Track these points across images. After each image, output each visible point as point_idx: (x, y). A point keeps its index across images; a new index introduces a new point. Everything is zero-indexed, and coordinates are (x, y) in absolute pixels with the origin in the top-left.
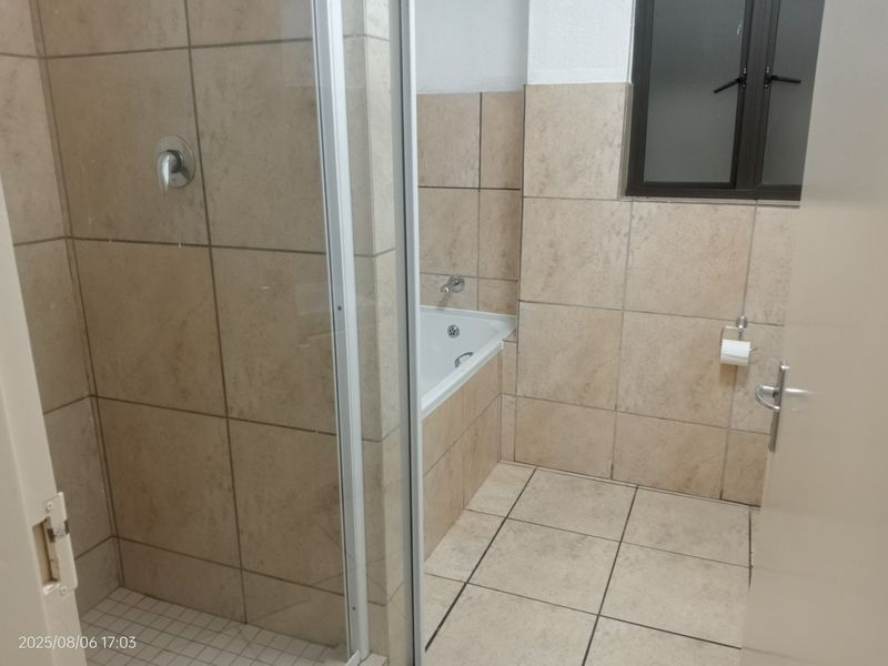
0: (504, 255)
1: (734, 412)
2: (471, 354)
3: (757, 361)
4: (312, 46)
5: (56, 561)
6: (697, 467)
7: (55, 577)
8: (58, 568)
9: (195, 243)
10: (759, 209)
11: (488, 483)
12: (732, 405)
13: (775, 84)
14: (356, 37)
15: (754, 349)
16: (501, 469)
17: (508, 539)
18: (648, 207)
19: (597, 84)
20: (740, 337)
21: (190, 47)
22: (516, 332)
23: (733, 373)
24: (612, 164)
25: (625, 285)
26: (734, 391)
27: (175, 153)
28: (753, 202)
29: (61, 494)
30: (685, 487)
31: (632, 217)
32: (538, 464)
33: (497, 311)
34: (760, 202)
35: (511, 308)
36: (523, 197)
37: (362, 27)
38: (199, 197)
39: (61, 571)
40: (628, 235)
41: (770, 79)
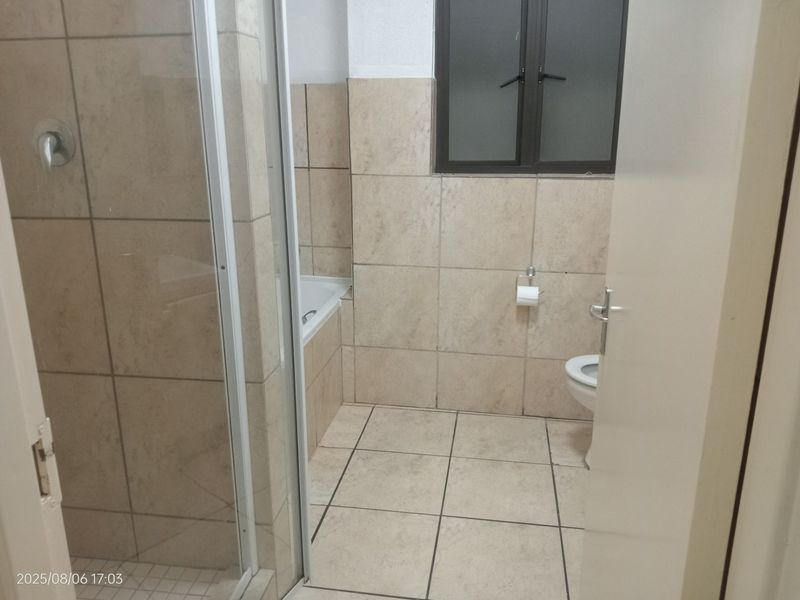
0: (334, 226)
1: (530, 342)
2: (314, 312)
3: (543, 303)
4: (191, 40)
5: (47, 477)
6: (504, 391)
7: (45, 491)
8: (48, 483)
9: (77, 216)
10: (539, 180)
11: (335, 423)
12: (527, 340)
13: (546, 81)
14: (229, 34)
15: (541, 293)
16: (345, 410)
17: (358, 466)
18: (454, 182)
19: (408, 79)
20: (530, 285)
21: (67, 38)
22: (351, 289)
23: (526, 312)
24: (424, 145)
25: (439, 246)
26: (528, 327)
27: (55, 135)
28: (534, 175)
29: (48, 419)
30: (493, 411)
31: (442, 190)
32: (375, 404)
33: (331, 275)
34: (540, 175)
35: (345, 270)
36: (351, 174)
37: (235, 25)
38: (79, 175)
39: (51, 485)
40: (440, 205)
41: (543, 77)
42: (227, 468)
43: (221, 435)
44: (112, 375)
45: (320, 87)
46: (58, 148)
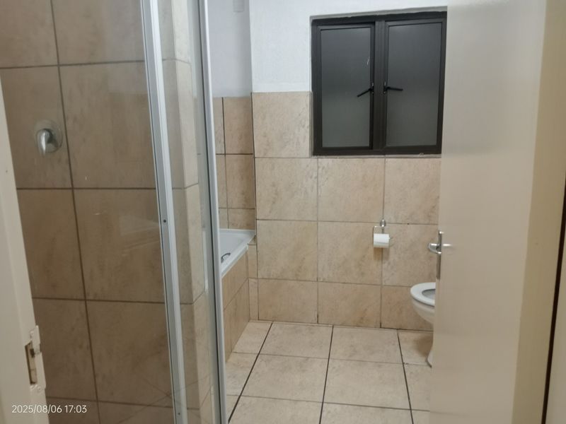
0: (243, 194)
1: (384, 275)
2: (229, 254)
3: (393, 245)
4: (144, 65)
5: (35, 370)
6: (366, 310)
7: (33, 380)
8: (36, 374)
9: (63, 187)
10: (387, 160)
11: (244, 335)
12: (382, 271)
13: (389, 91)
14: (170, 60)
15: (391, 238)
16: (251, 326)
17: (261, 366)
18: (326, 161)
19: (293, 93)
20: (383, 231)
21: (59, 65)
22: (255, 238)
23: (381, 252)
24: (305, 137)
25: (317, 206)
26: (382, 263)
27: (48, 130)
28: (383, 156)
29: (37, 327)
30: (360, 323)
31: (318, 167)
32: (273, 320)
33: (241, 228)
34: (387, 156)
35: (251, 225)
36: (254, 158)
37: (174, 54)
38: (65, 157)
39: (38, 376)
40: (317, 177)
41: (387, 89)
42: (166, 367)
43: (162, 343)
44: (85, 300)
45: (232, 99)
46: (50, 140)
